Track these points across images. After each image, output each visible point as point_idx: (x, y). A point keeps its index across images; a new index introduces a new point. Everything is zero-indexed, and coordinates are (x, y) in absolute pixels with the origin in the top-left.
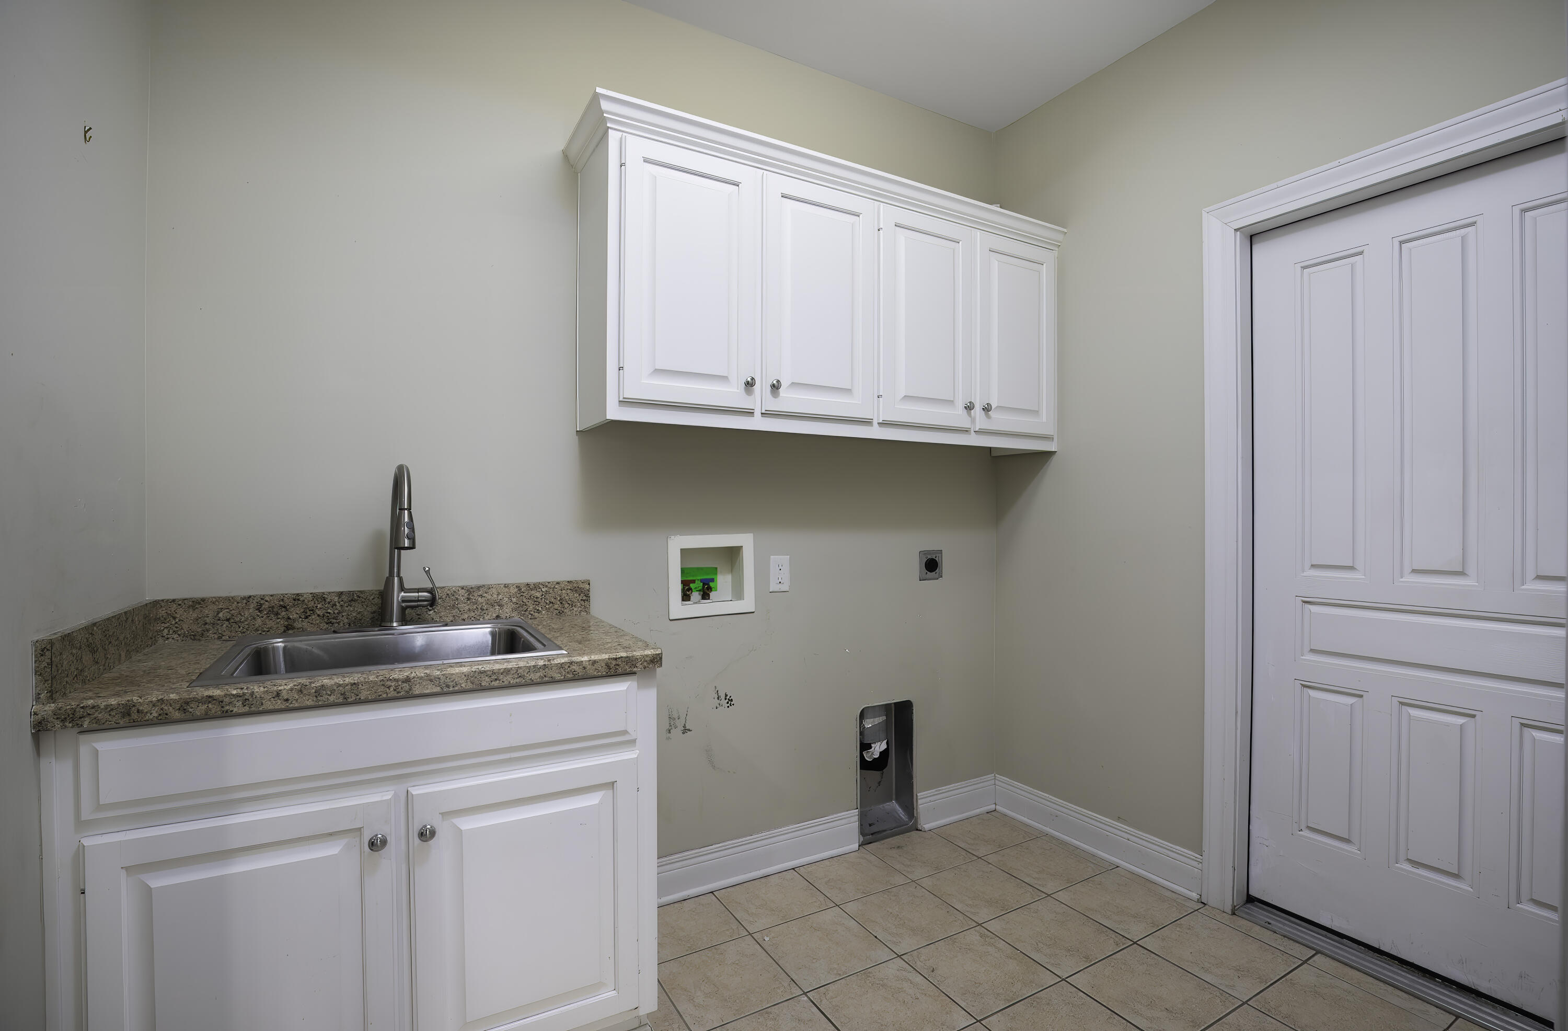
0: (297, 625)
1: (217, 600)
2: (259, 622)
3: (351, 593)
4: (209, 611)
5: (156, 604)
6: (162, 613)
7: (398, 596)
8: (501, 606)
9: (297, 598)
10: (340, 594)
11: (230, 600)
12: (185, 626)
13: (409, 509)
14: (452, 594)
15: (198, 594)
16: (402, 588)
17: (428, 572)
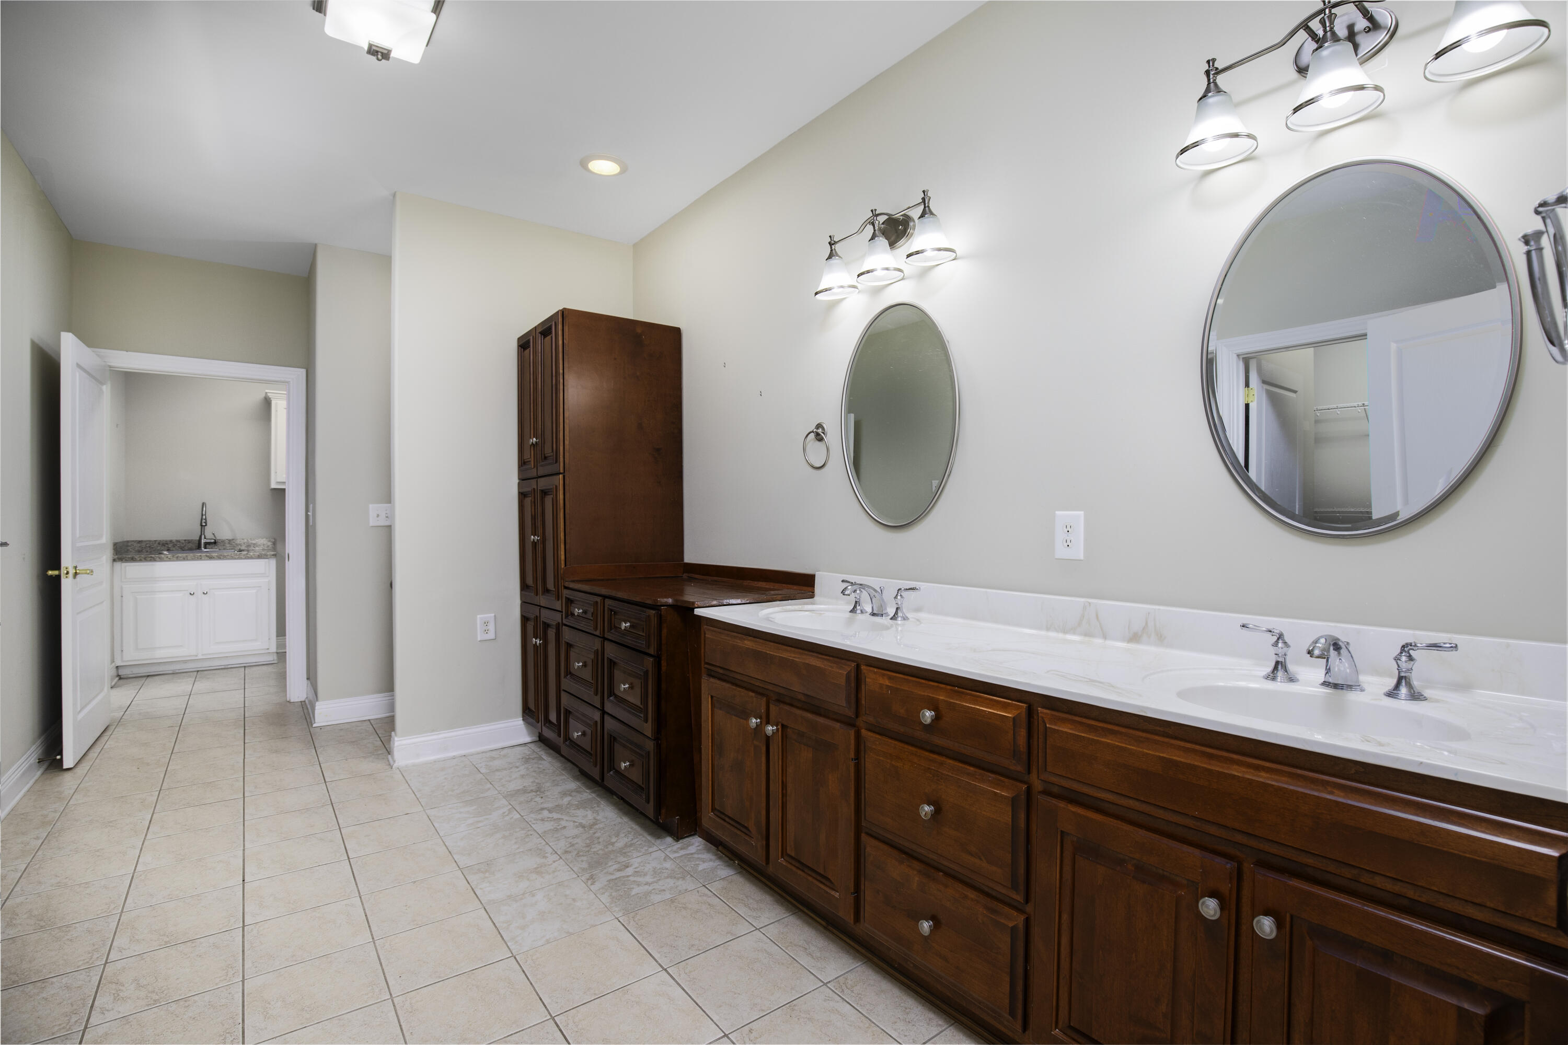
0: (171, 549)
1: (145, 541)
2: (159, 548)
3: (188, 540)
4: (143, 545)
5: (128, 542)
6: (130, 544)
7: (203, 541)
8: (241, 546)
9: (171, 541)
10: (185, 540)
11: (150, 541)
12: (137, 548)
13: (205, 515)
14: (223, 541)
15: (140, 539)
16: (205, 538)
17: (213, 534)
